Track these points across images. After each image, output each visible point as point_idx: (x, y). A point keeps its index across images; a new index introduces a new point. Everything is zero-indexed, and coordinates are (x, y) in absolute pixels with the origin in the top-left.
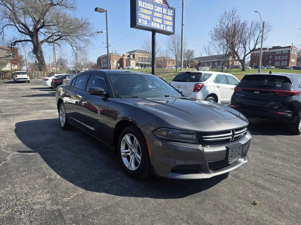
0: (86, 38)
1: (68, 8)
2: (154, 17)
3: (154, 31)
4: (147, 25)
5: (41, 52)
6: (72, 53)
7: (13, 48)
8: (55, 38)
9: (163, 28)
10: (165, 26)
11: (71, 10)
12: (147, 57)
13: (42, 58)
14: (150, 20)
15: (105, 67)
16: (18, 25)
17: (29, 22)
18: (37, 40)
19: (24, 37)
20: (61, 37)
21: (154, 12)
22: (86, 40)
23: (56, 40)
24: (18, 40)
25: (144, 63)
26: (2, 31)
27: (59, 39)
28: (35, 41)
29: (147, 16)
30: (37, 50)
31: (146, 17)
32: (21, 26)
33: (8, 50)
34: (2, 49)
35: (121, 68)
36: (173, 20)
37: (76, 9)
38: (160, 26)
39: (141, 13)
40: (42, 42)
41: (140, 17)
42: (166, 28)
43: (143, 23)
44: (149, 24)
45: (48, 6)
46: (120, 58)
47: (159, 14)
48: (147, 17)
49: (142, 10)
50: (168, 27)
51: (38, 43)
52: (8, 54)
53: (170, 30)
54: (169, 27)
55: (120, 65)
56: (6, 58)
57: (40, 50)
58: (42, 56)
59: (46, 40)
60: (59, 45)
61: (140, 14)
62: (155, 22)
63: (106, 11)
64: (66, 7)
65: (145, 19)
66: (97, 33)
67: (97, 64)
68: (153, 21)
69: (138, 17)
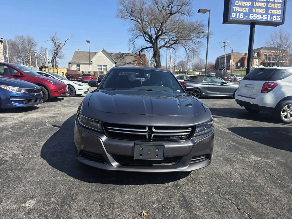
0: (198, 40)
1: (185, 14)
2: (253, 8)
3: (253, 24)
4: (243, 18)
5: (159, 56)
6: (185, 55)
7: (141, 54)
8: (171, 42)
9: (266, 18)
10: (269, 16)
11: (188, 15)
12: (272, 54)
13: (159, 62)
14: (248, 11)
15: (222, 68)
16: (145, 35)
17: (152, 31)
18: (157, 46)
19: (149, 44)
20: (176, 41)
21: (254, 3)
22: (198, 41)
23: (172, 45)
24: (144, 47)
25: (269, 61)
26: (134, 41)
27: (174, 43)
28: (155, 47)
29: (244, 8)
30: (156, 55)
31: (242, 10)
32: (147, 36)
33: (135, 56)
34: (131, 55)
35: (241, 68)
36: (283, 8)
37: (192, 14)
38: (262, 17)
39: (236, 6)
40: (160, 48)
41: (234, 10)
42: (272, 18)
43: (238, 17)
44: (246, 16)
45: (168, 15)
46: (241, 57)
47: (262, 3)
48: (244, 10)
49: (237, 3)
50: (274, 16)
51: (157, 49)
52: (134, 60)
53: (277, 20)
54: (276, 16)
55: (241, 65)
56: (132, 63)
57: (158, 55)
58: (159, 60)
59: (164, 46)
60: (174, 49)
61: (234, 8)
62: (255, 13)
63: (209, 11)
64: (183, 13)
65: (240, 13)
66: (198, 33)
67: (216, 65)
68: (252, 13)
69: (231, 11)
